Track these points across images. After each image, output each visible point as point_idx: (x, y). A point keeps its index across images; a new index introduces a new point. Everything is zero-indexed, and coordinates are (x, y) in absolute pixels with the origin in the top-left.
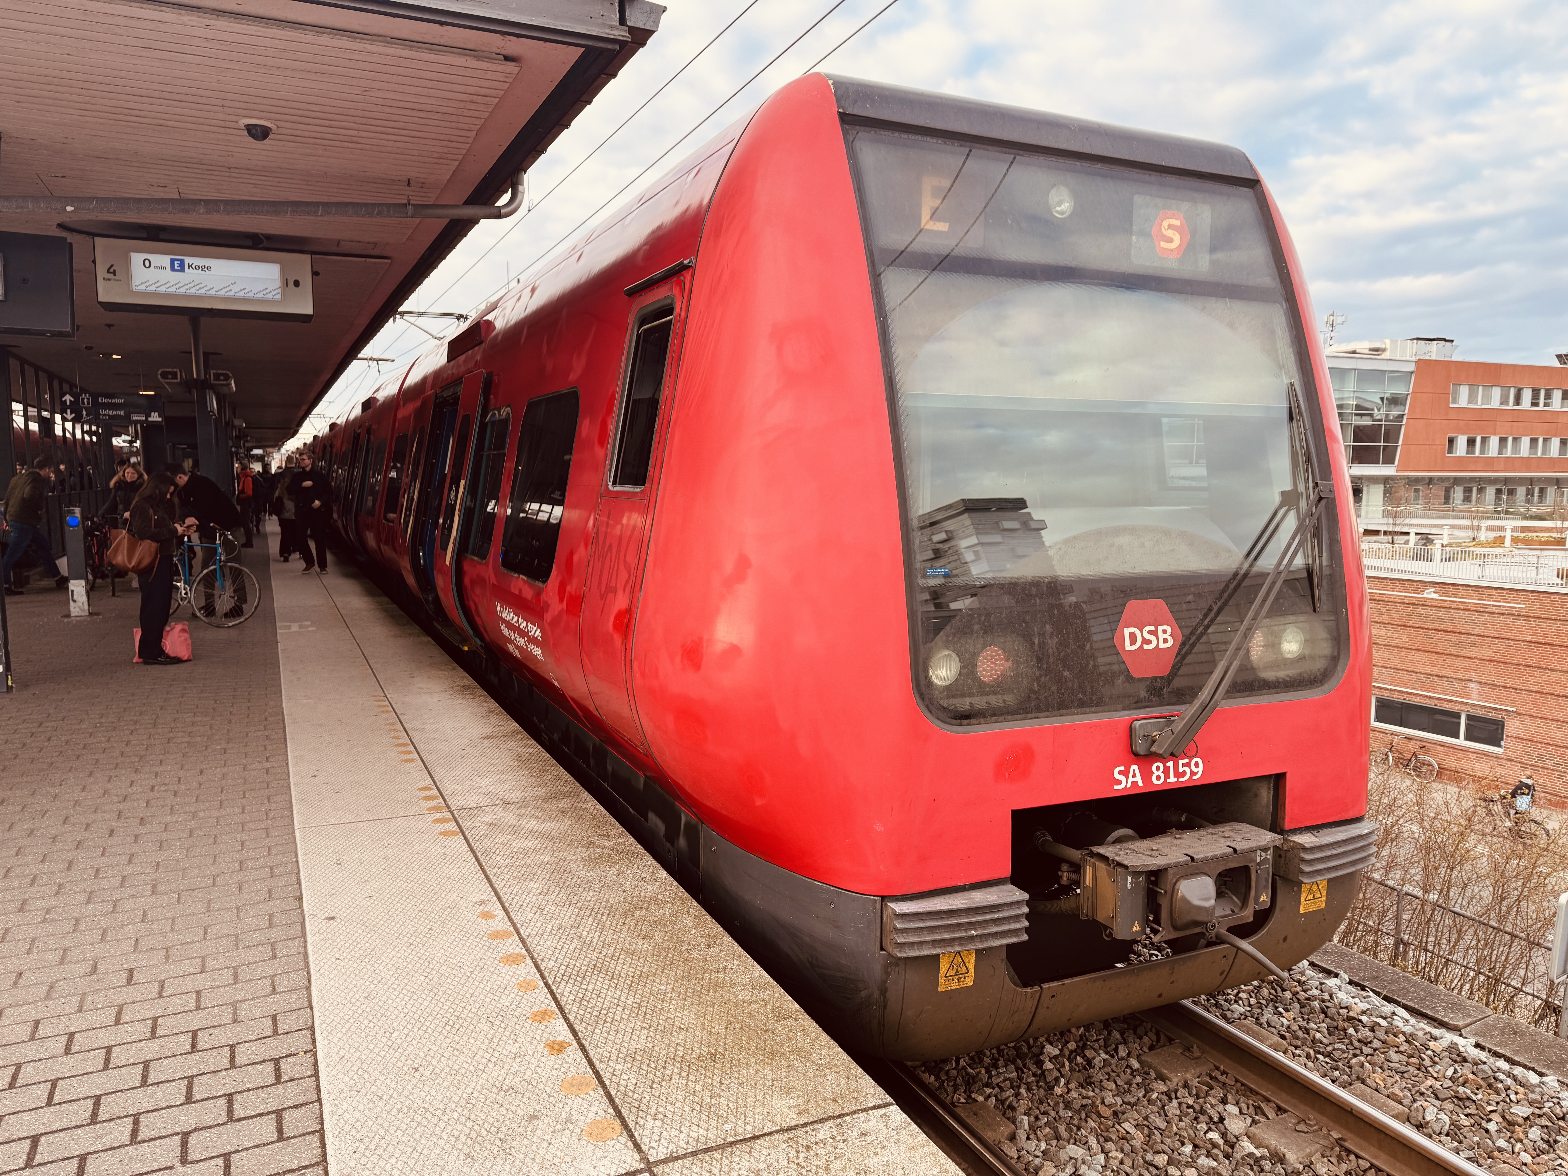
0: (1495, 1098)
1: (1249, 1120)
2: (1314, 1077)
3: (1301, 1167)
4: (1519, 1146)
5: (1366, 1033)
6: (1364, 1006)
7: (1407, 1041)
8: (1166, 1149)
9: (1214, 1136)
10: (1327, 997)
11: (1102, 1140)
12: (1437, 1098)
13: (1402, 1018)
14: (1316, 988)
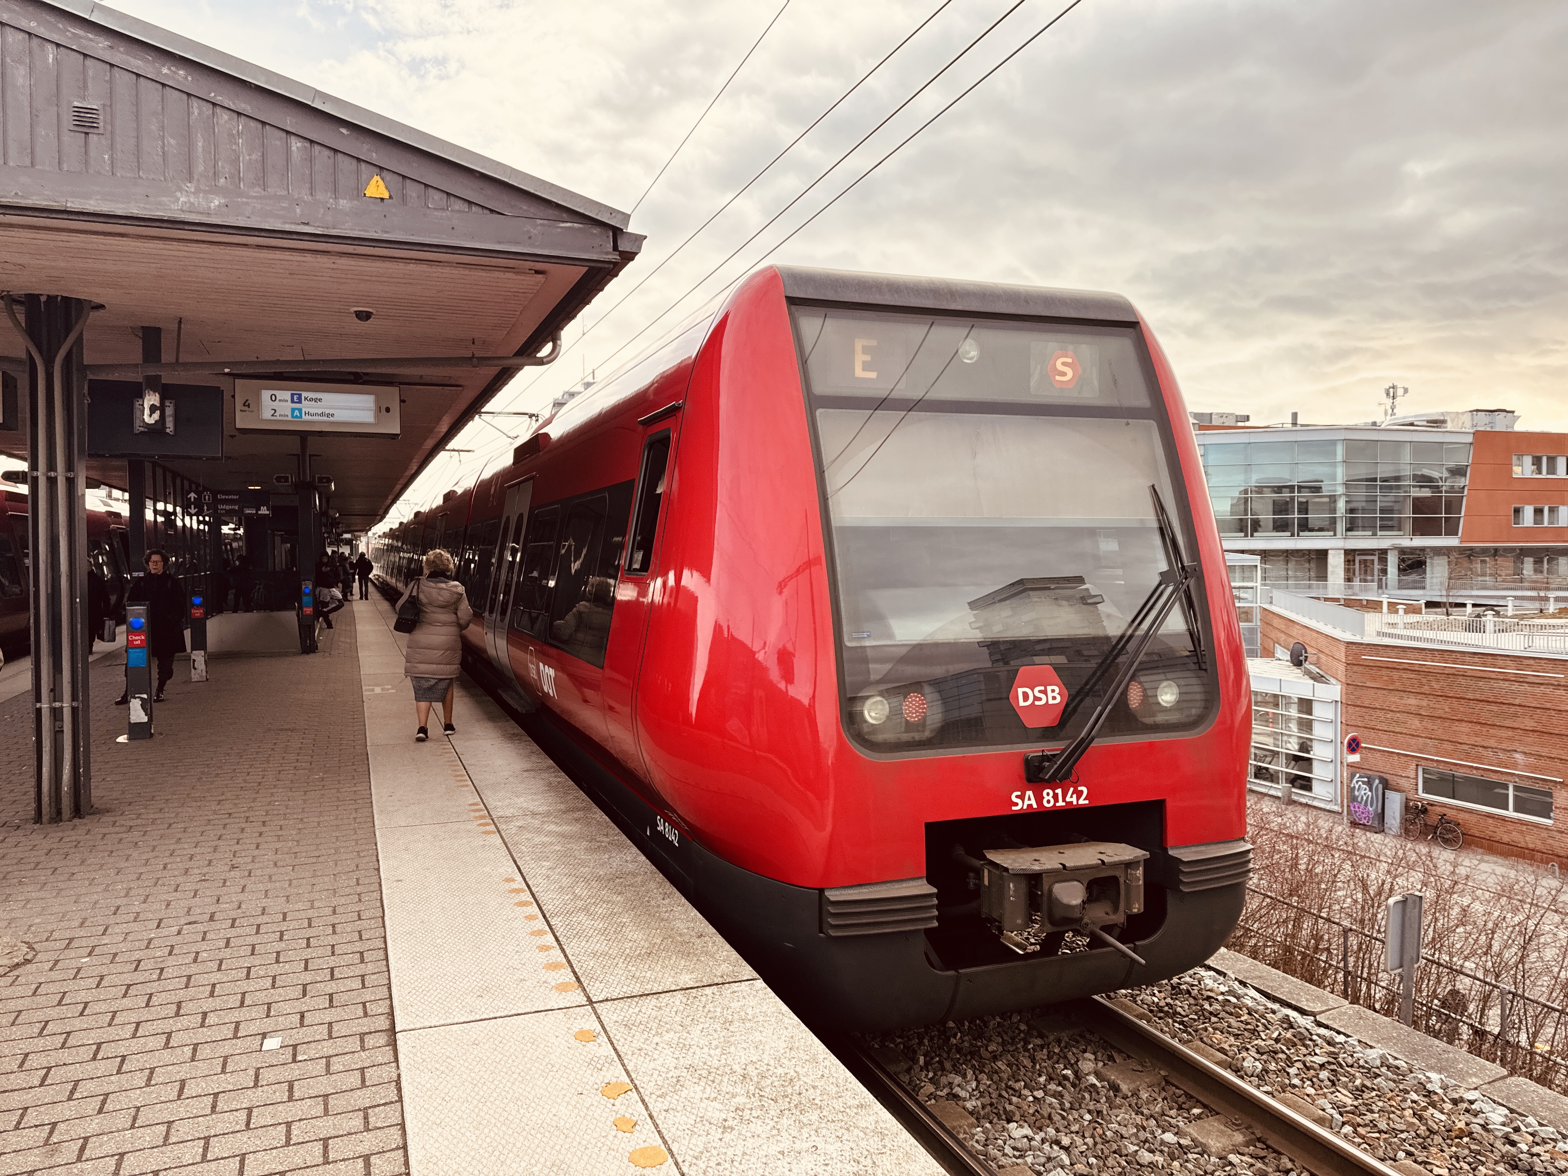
0: (1304, 1050)
1: (1100, 1064)
2: (1167, 1038)
3: (1130, 1094)
4: (1309, 1083)
5: (1217, 1007)
6: (1223, 989)
7: (1250, 1014)
8: (1026, 1078)
9: (1068, 1072)
10: (1196, 983)
11: (977, 1072)
12: (1258, 1052)
13: (1252, 998)
14: (1191, 977)
